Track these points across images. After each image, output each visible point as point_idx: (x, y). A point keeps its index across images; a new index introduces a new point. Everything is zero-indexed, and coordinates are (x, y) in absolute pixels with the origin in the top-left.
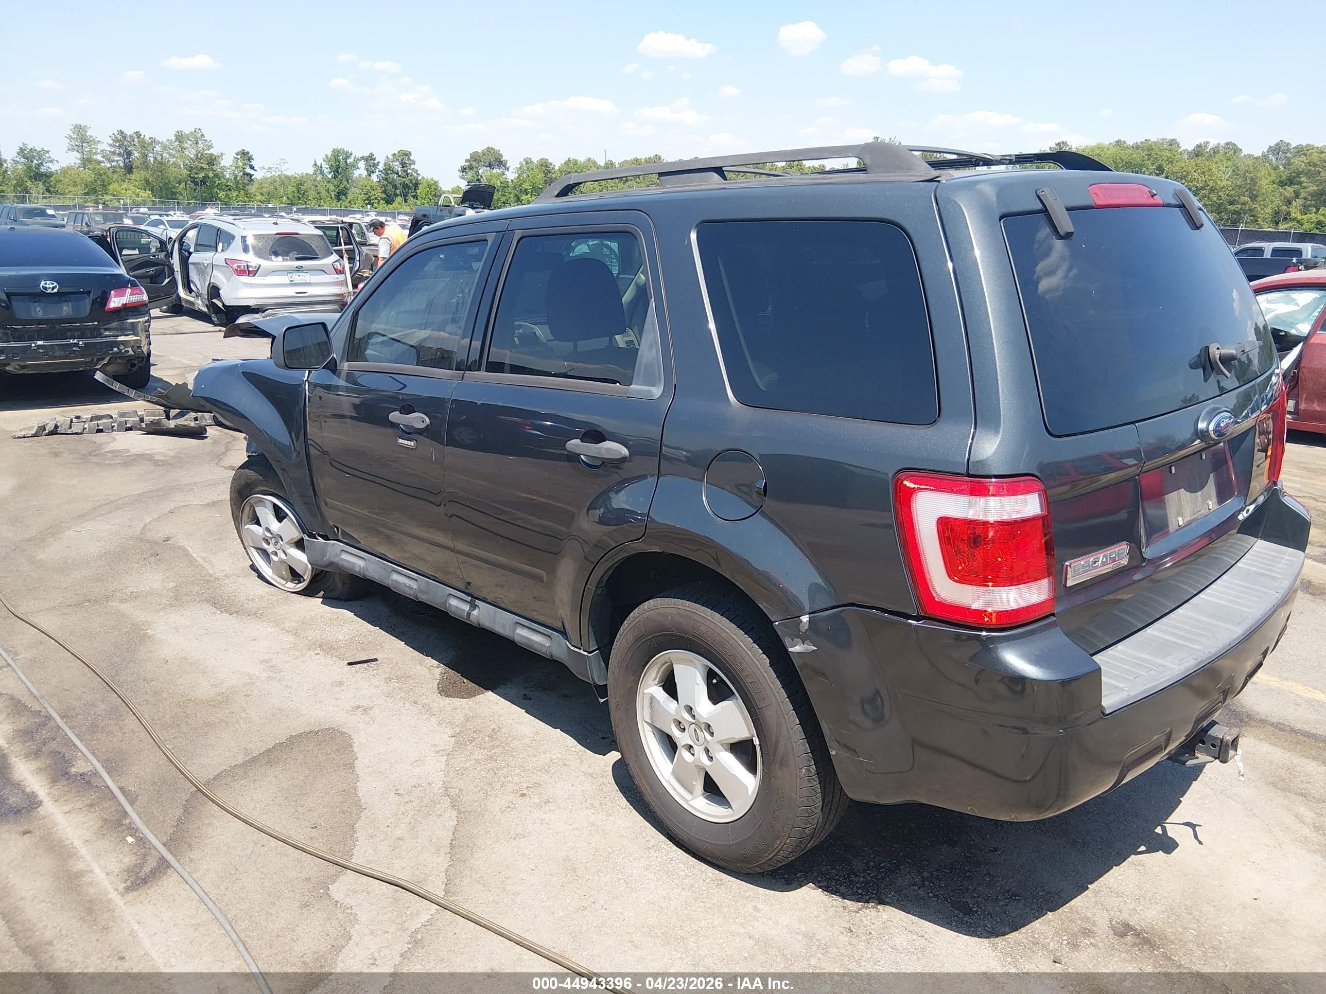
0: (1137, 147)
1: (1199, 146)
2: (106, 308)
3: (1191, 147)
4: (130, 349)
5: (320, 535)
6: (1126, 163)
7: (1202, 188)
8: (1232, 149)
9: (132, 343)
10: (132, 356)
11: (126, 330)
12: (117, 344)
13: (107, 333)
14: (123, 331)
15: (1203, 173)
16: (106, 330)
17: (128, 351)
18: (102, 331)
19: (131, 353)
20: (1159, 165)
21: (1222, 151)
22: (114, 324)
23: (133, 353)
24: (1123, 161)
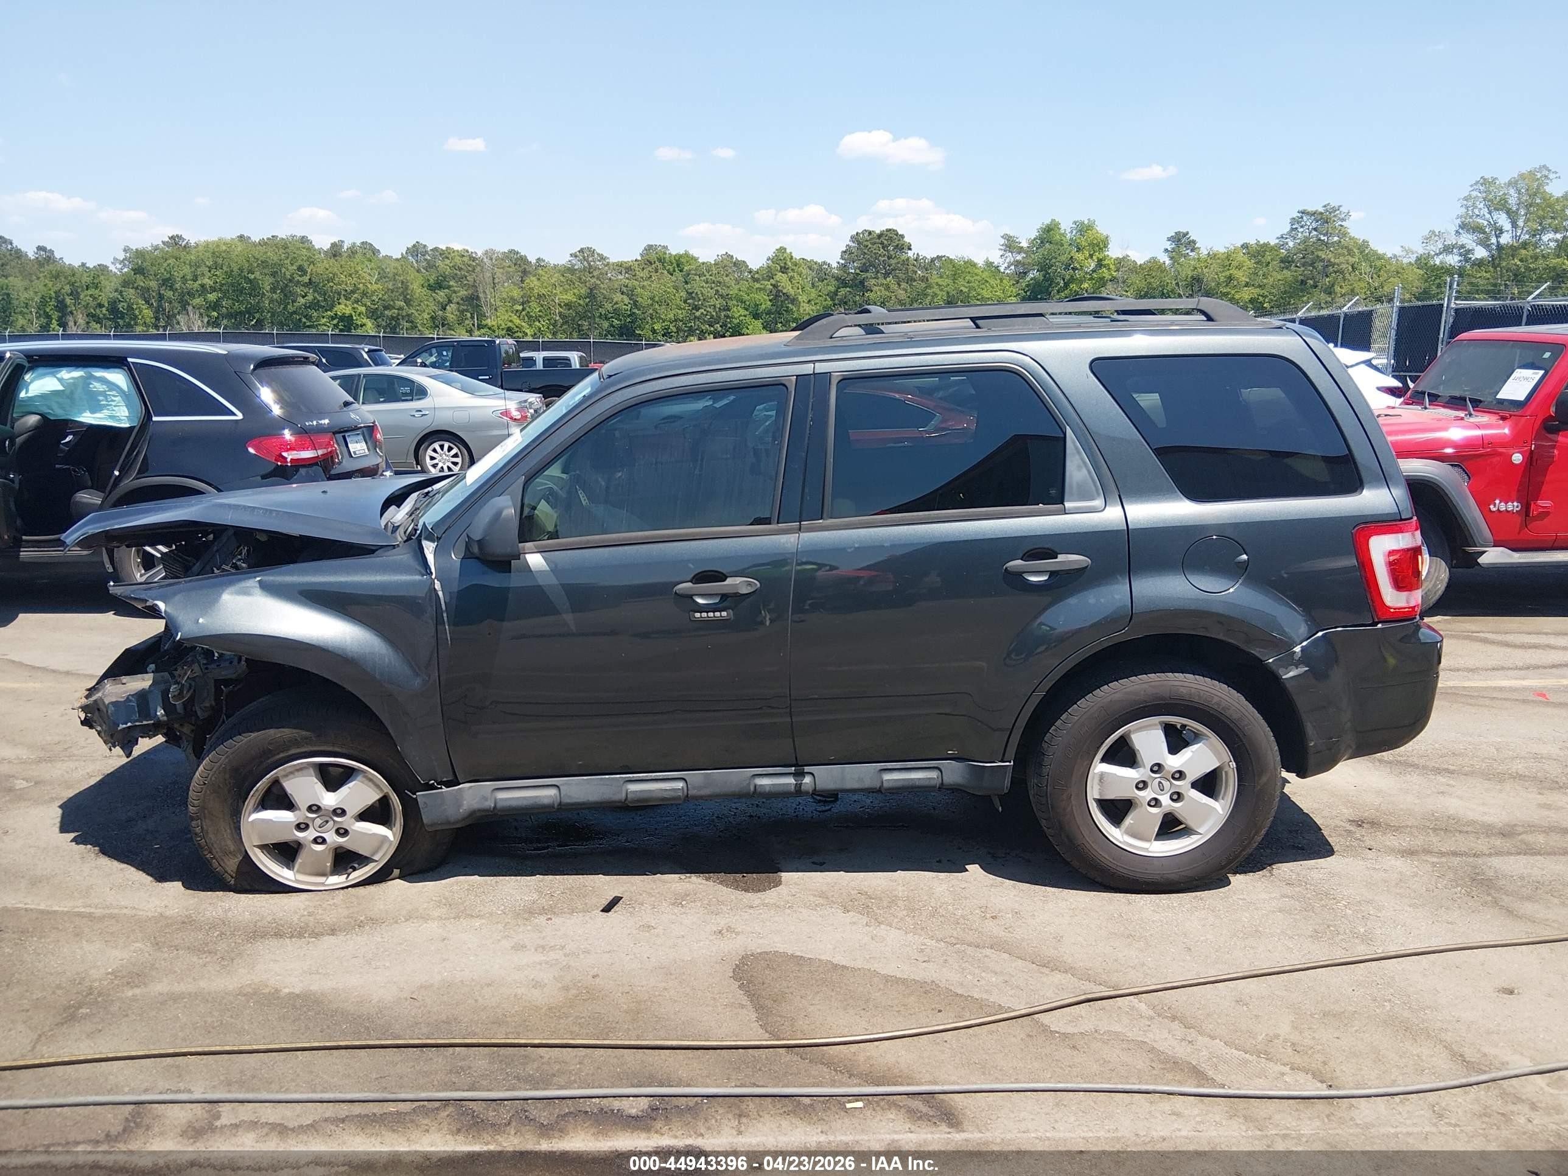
0: (263, 243)
1: (334, 245)
3: (326, 246)
5: (441, 783)
6: (262, 262)
7: (353, 292)
8: (368, 251)
15: (350, 275)
20: (300, 266)
21: (359, 250)
24: (258, 259)
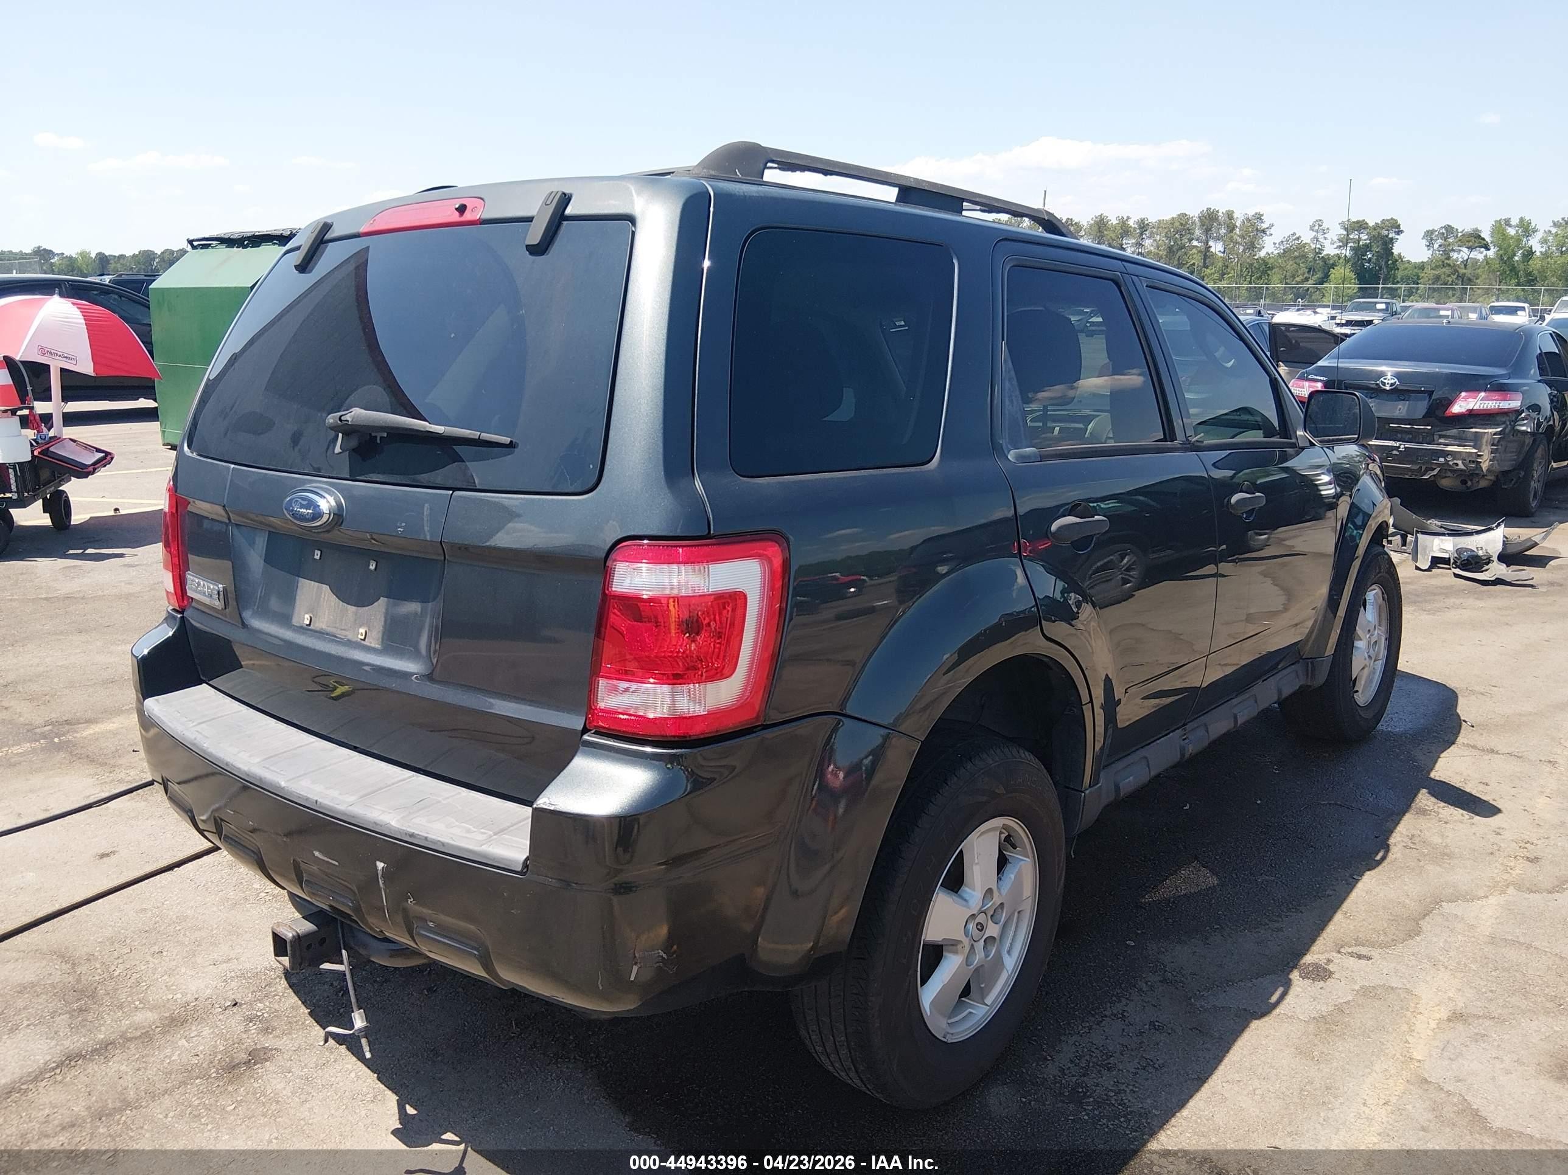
2: (1447, 412)
4: (1460, 462)
9: (1464, 456)
10: (1461, 470)
11: (1466, 440)
12: (1445, 454)
13: (1442, 441)
14: (1461, 440)
16: (1441, 437)
17: (1457, 464)
18: (1436, 437)
19: (1461, 466)
22: (1453, 432)
23: (1463, 467)
